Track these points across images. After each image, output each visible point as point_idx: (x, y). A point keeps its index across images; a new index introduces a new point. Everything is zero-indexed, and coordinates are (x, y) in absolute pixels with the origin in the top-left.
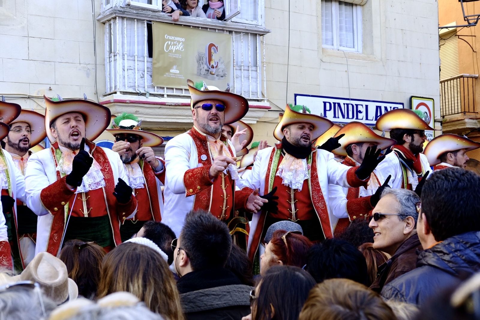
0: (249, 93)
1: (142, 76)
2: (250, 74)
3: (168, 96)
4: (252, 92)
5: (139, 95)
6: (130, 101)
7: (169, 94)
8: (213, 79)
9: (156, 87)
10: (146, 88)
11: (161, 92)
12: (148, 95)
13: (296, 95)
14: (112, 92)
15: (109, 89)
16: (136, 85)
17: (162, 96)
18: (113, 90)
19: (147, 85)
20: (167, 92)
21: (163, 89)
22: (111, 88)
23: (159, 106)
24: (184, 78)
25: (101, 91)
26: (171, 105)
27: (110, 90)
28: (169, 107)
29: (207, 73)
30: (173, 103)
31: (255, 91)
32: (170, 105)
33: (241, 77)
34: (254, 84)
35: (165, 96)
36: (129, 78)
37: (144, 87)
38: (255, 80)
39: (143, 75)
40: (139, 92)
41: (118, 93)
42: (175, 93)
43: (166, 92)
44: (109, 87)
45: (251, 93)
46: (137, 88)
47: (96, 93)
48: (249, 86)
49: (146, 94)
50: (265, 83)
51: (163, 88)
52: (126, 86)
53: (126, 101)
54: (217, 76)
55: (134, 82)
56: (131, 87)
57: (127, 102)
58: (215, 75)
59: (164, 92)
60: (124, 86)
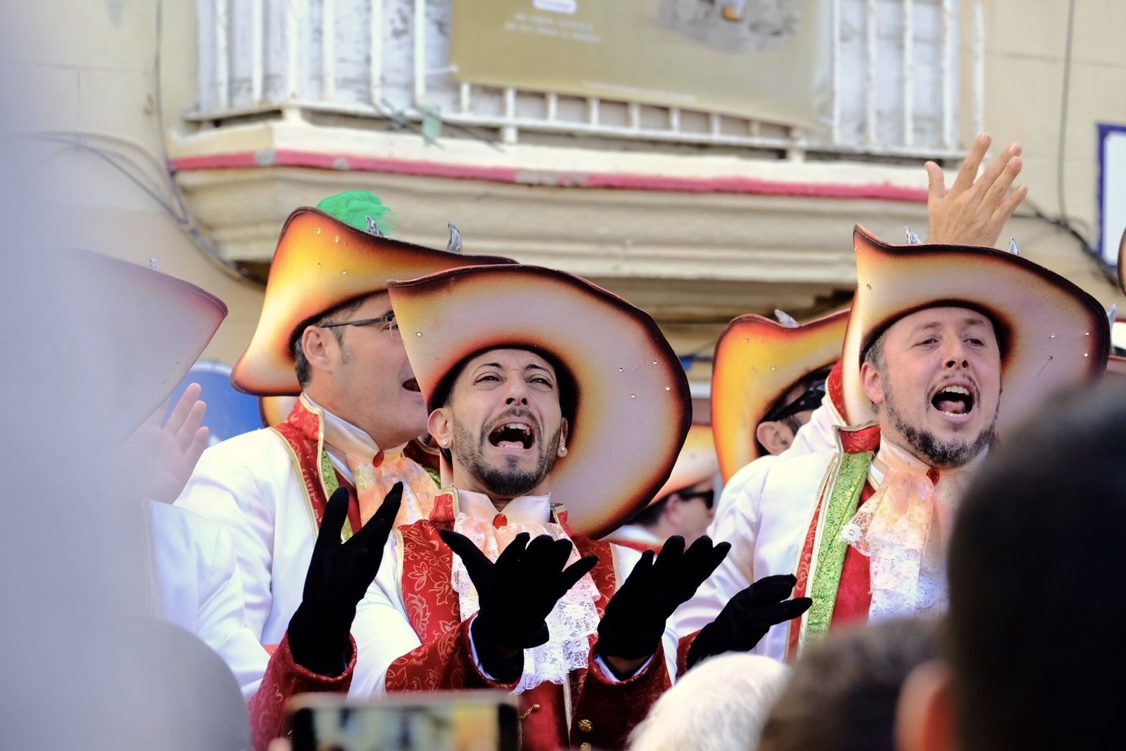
0: (901, 124)
1: (399, 25)
2: (909, 22)
3: (525, 134)
4: (916, 118)
5: (390, 129)
6: (350, 158)
7: (529, 121)
8: (734, 46)
9: (465, 89)
10: (420, 89)
11: (485, 115)
12: (430, 128)
13: (1104, 131)
14: (244, 104)
15: (223, 91)
16: (376, 70)
17: (490, 135)
18: (252, 100)
19: (428, 77)
20: (517, 114)
21: (496, 99)
22: (235, 85)
23: (479, 188)
24: (595, 39)
25: (175, 99)
26: (540, 185)
27: (232, 94)
28: (524, 192)
29: (707, 14)
30: (550, 173)
31: (927, 108)
32: (530, 185)
33: (863, 34)
34: (925, 72)
35: (510, 135)
36: (339, 36)
37: (410, 87)
38: (926, 50)
39: (405, 20)
40: (387, 111)
41: (293, 120)
42: (555, 118)
43: (513, 115)
44: (223, 76)
45: (909, 125)
46: (377, 94)
47: (153, 108)
48: (901, 82)
49: (419, 123)
50: (979, 70)
51: (498, 92)
52: (330, 81)
53: (331, 158)
54: (755, 27)
55: (361, 57)
56: (345, 83)
57: (337, 163)
58: (744, 29)
59: (502, 110)
60: (319, 78)
